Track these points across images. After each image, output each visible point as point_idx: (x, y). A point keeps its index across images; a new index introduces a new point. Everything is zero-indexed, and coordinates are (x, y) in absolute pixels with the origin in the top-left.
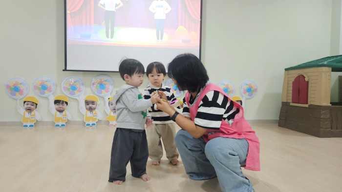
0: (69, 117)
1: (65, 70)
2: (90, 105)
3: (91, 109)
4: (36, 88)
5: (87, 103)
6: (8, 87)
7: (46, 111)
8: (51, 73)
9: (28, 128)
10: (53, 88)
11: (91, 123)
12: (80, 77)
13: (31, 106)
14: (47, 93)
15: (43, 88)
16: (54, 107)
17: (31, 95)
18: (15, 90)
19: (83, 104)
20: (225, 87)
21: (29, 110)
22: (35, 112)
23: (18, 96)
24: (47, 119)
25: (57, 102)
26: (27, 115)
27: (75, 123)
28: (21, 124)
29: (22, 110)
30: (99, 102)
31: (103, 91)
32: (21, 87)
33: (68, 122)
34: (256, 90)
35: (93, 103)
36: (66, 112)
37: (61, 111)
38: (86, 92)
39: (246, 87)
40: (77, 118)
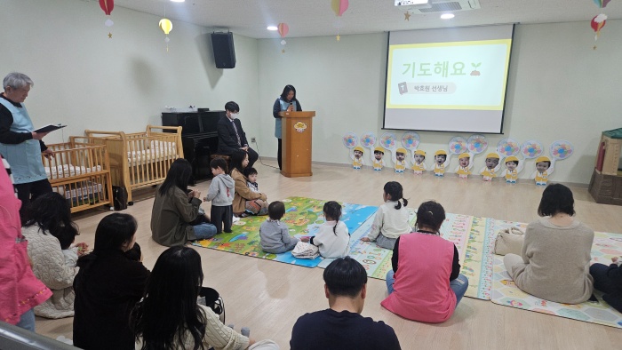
0: (384, 165)
1: (383, 128)
2: (400, 155)
3: (400, 159)
4: (362, 140)
5: (398, 154)
6: (345, 139)
7: (368, 158)
8: (373, 130)
9: (356, 171)
10: (374, 141)
11: (400, 170)
12: (394, 133)
13: (359, 154)
14: (370, 145)
15: (367, 141)
16: (374, 155)
17: (359, 145)
18: (349, 141)
19: (394, 155)
20: (530, 146)
21: (358, 157)
22: (361, 158)
23: (351, 146)
24: (368, 164)
25: (376, 152)
26: (356, 160)
27: (388, 169)
28: (352, 166)
29: (353, 157)
30: (407, 154)
31: (411, 145)
32: (354, 140)
33: (383, 168)
34: (570, 151)
35: (402, 154)
36: (382, 160)
37: (378, 159)
38: (398, 146)
39: (557, 148)
40: (390, 166)
